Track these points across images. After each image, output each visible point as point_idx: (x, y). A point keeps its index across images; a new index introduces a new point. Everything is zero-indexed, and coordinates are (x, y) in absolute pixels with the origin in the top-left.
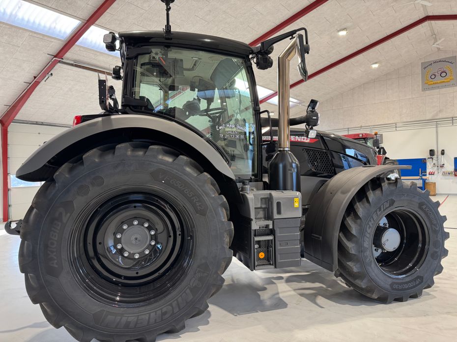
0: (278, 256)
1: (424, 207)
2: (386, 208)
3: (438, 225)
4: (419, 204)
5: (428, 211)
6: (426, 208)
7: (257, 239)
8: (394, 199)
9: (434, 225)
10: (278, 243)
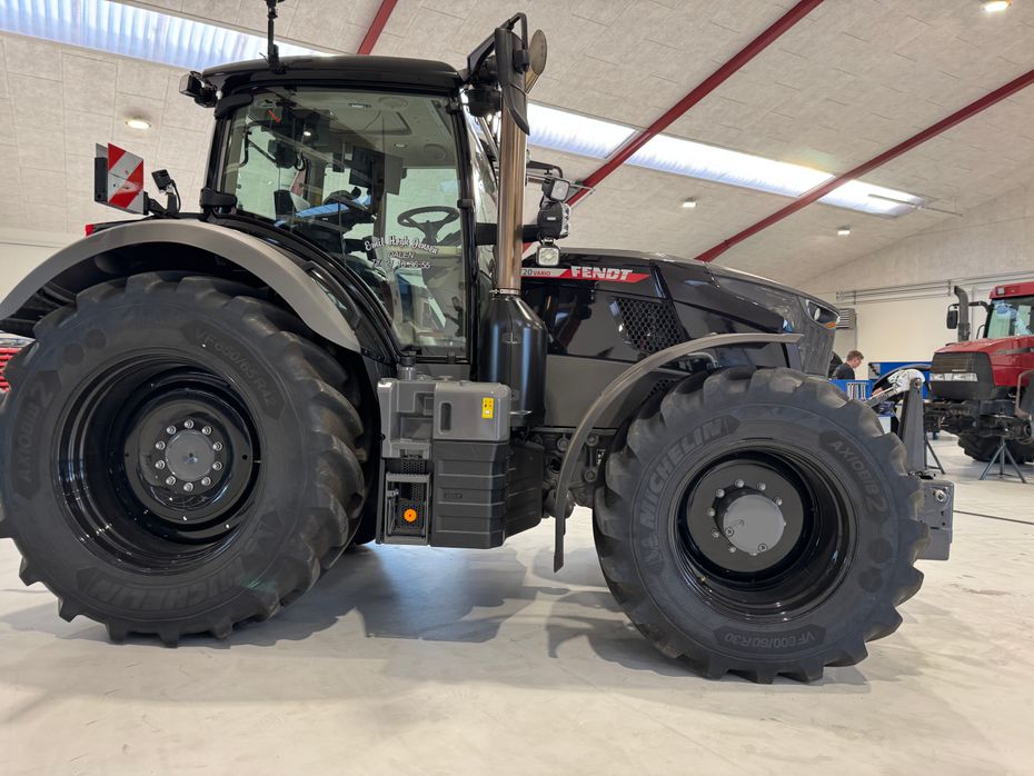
0: (438, 521)
1: (837, 445)
2: (712, 439)
3: (883, 500)
4: (821, 435)
5: (849, 457)
6: (843, 449)
7: (391, 478)
8: (738, 418)
9: (872, 496)
10: (439, 493)
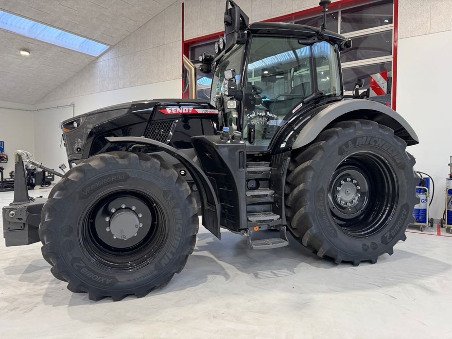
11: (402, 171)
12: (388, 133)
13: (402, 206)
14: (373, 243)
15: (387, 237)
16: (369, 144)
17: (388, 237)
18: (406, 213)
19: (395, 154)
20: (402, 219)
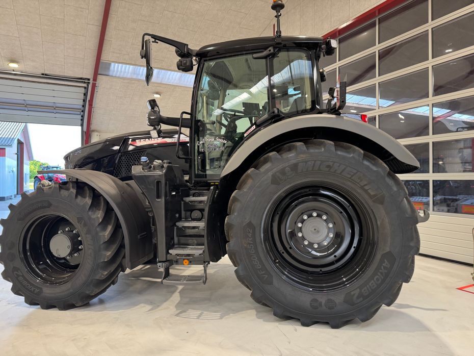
11: (380, 206)
12: (352, 155)
13: (384, 256)
14: (329, 301)
15: (354, 295)
16: (319, 169)
17: (356, 296)
18: (389, 266)
19: (366, 183)
20: (381, 273)
